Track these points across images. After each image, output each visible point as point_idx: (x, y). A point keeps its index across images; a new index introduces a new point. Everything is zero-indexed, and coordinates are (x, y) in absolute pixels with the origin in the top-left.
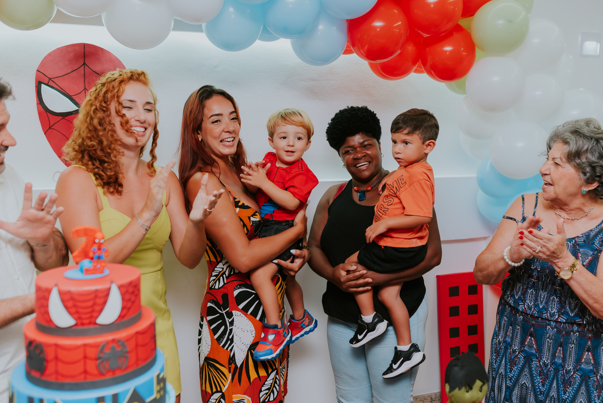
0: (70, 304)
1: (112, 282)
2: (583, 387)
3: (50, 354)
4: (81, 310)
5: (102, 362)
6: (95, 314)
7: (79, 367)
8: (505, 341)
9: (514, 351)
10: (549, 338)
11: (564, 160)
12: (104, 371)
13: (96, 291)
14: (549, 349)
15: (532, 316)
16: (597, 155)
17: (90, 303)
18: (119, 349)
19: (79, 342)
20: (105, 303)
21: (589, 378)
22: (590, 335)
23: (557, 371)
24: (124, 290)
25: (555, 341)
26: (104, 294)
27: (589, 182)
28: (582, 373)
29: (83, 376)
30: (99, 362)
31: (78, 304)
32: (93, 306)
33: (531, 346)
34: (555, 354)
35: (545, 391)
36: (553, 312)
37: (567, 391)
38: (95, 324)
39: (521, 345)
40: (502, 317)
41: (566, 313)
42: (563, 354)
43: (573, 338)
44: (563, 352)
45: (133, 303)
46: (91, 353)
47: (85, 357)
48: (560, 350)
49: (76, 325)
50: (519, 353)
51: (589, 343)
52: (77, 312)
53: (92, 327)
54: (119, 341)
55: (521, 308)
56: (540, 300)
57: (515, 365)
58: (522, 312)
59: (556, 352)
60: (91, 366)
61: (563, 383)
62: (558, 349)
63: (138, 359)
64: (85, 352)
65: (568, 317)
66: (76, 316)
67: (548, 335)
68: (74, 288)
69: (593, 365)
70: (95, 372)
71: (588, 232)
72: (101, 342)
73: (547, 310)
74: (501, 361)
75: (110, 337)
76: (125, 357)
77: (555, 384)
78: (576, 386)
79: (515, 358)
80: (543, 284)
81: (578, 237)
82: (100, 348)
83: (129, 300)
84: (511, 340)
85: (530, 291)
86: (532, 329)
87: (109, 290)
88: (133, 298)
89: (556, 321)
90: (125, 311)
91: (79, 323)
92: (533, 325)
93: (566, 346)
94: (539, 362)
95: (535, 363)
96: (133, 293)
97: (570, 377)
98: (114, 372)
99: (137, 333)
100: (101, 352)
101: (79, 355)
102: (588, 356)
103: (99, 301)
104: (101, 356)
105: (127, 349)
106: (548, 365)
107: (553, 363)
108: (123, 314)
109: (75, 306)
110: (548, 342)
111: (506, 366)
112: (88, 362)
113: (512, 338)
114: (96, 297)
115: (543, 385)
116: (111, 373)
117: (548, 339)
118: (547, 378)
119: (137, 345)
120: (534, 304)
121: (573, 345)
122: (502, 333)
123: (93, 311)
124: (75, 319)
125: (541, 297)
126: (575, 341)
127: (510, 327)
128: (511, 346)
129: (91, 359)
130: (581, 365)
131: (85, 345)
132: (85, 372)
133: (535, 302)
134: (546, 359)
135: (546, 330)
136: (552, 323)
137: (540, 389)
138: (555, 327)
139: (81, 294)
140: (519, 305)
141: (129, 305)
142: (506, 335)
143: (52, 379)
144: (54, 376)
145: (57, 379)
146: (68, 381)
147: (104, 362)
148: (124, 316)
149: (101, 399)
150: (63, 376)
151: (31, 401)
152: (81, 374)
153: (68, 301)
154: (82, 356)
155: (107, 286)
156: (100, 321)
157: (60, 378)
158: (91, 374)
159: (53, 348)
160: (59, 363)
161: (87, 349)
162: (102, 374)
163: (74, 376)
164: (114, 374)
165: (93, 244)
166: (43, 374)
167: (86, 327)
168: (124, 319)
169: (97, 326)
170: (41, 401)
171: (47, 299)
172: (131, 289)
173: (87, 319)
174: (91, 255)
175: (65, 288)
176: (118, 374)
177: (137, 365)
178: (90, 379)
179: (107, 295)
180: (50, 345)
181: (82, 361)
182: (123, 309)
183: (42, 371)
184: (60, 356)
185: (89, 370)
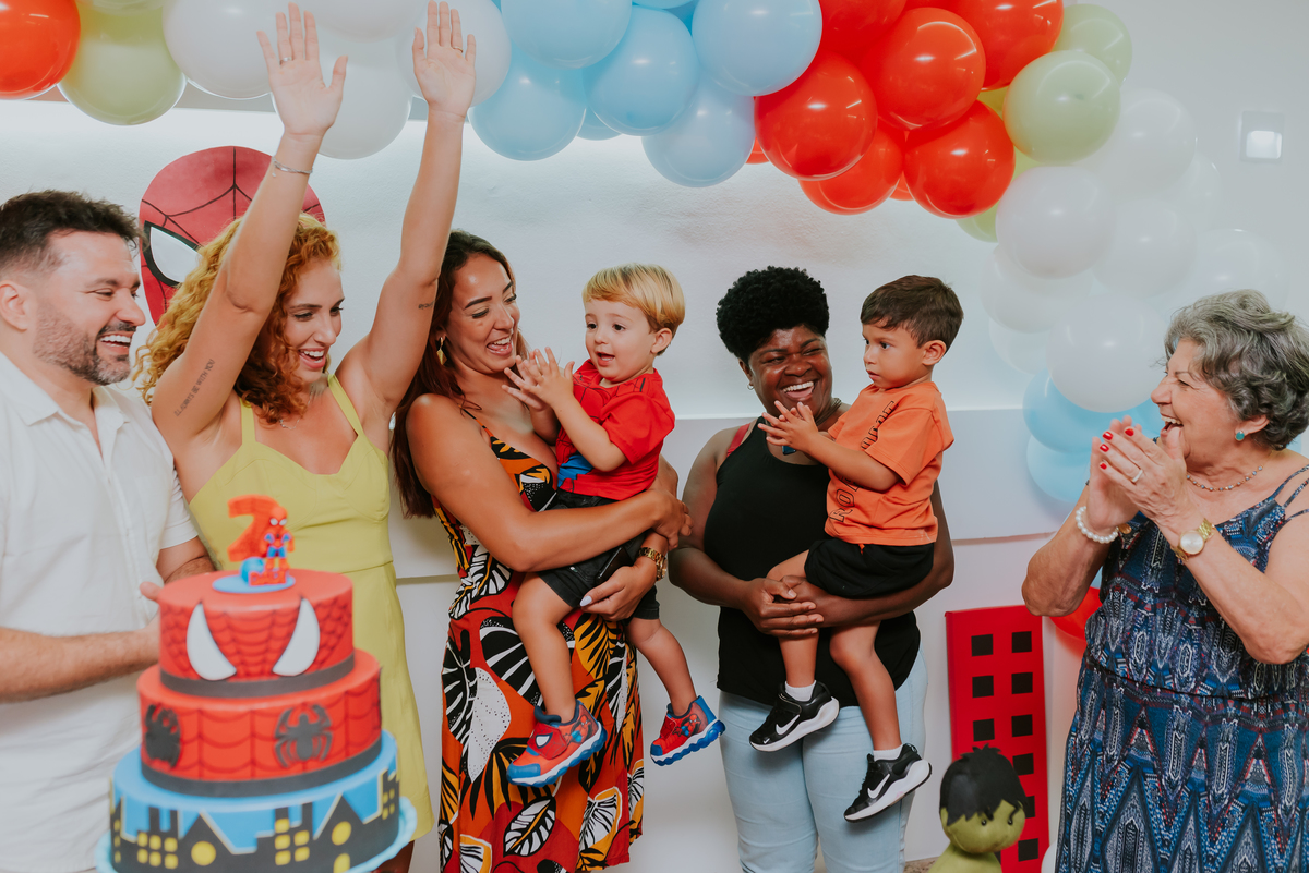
0: (226, 636)
1: (302, 598)
2: (1249, 831)
3: (189, 729)
4: (245, 649)
5: (284, 744)
6: (271, 657)
7: (241, 755)
8: (1091, 741)
9: (1110, 760)
10: (1177, 729)
11: (1198, 376)
12: (287, 763)
13: (274, 613)
14: (1179, 753)
15: (1143, 684)
16: (1261, 363)
17: (262, 636)
18: (316, 722)
19: (242, 708)
20: (289, 635)
21: (1261, 813)
22: (1261, 725)
23: (1195, 796)
24: (324, 613)
25: (1191, 735)
26: (287, 619)
27: (1247, 416)
28: (1246, 802)
29: (248, 769)
30: (278, 743)
31: (241, 637)
32: (267, 641)
33: (1142, 748)
34: (1192, 763)
35: (1172, 839)
36: (1185, 675)
37: (1217, 839)
38: (272, 674)
39: (1123, 747)
40: (1086, 691)
41: (1213, 679)
42: (1207, 763)
43: (1227, 731)
44: (1207, 759)
45: (340, 637)
46: (265, 727)
47: (253, 735)
48: (1201, 754)
49: (236, 675)
50: (1119, 762)
51: (1260, 740)
52: (239, 652)
53: (264, 679)
54: (316, 706)
55: (1121, 669)
56: (1159, 652)
57: (1112, 786)
58: (1123, 678)
59: (1193, 759)
60: (264, 752)
61: (1208, 823)
62: (1196, 752)
63: (348, 744)
64: (252, 726)
65: (1215, 686)
66: (237, 659)
67: (1175, 723)
68: (233, 609)
69: (1268, 785)
70: (271, 762)
71: (1247, 512)
72: (282, 708)
73: (1172, 671)
74: (1084, 780)
75: (299, 700)
76: (325, 737)
77: (1191, 825)
78: (1235, 829)
79: (1110, 772)
80: (1165, 621)
81: (1228, 523)
82: (280, 719)
83: (332, 632)
84: (1104, 738)
85: (1138, 635)
86: (1143, 712)
87: (297, 610)
88: (340, 630)
89: (1192, 695)
90: (325, 653)
91: (242, 672)
92: (1145, 704)
93: (1213, 746)
94: (1160, 778)
95: (1150, 782)
96: (340, 619)
97: (1222, 809)
99: (347, 693)
100: (282, 725)
101: (242, 730)
102: (1256, 766)
103: (280, 632)
104: (283, 733)
105: (330, 722)
106: (1177, 785)
107: (1187, 781)
108: (320, 658)
109: (234, 640)
110: (1176, 739)
111: (1093, 791)
112: (258, 743)
113: (1106, 733)
114: (273, 624)
115: (1168, 828)
116: (300, 766)
117: (1175, 732)
118: (1176, 813)
119: (346, 717)
120: (1147, 661)
121: (1227, 745)
122: (1086, 725)
123: (267, 650)
124: (235, 665)
125: (1160, 647)
126: (1231, 736)
127: (1103, 712)
128: (1104, 749)
129: (264, 738)
130: (1243, 786)
131: (253, 713)
132: (253, 762)
133: (1149, 657)
134: (1173, 772)
135: (1170, 713)
136: (1183, 699)
137: (1161, 834)
138: (1190, 706)
139: (245, 619)
140: (1117, 663)
141: (333, 641)
142: (1094, 726)
143: (192, 775)
144: (195, 770)
145: (201, 775)
146: (222, 778)
147: (288, 746)
148: (323, 662)
149: (281, 813)
150: (213, 769)
151: (154, 814)
152: (245, 766)
153: (222, 631)
154: (247, 732)
155: (292, 604)
156: (281, 668)
157: (207, 773)
158: (263, 767)
159: (195, 717)
160: (207, 748)
161: (258, 719)
162: (282, 767)
163: (232, 771)
164: (304, 768)
165: (266, 528)
166: (175, 766)
167: (254, 680)
168: (324, 668)
169: (275, 679)
170: (174, 814)
171: (184, 628)
172: (336, 613)
173: (256, 664)
174: (263, 548)
175: (217, 607)
176: (313, 768)
177: (347, 754)
178: (261, 775)
179: (294, 621)
180: (189, 713)
181: (248, 743)
182: (321, 647)
183: (174, 760)
184: (206, 733)
185: (259, 758)
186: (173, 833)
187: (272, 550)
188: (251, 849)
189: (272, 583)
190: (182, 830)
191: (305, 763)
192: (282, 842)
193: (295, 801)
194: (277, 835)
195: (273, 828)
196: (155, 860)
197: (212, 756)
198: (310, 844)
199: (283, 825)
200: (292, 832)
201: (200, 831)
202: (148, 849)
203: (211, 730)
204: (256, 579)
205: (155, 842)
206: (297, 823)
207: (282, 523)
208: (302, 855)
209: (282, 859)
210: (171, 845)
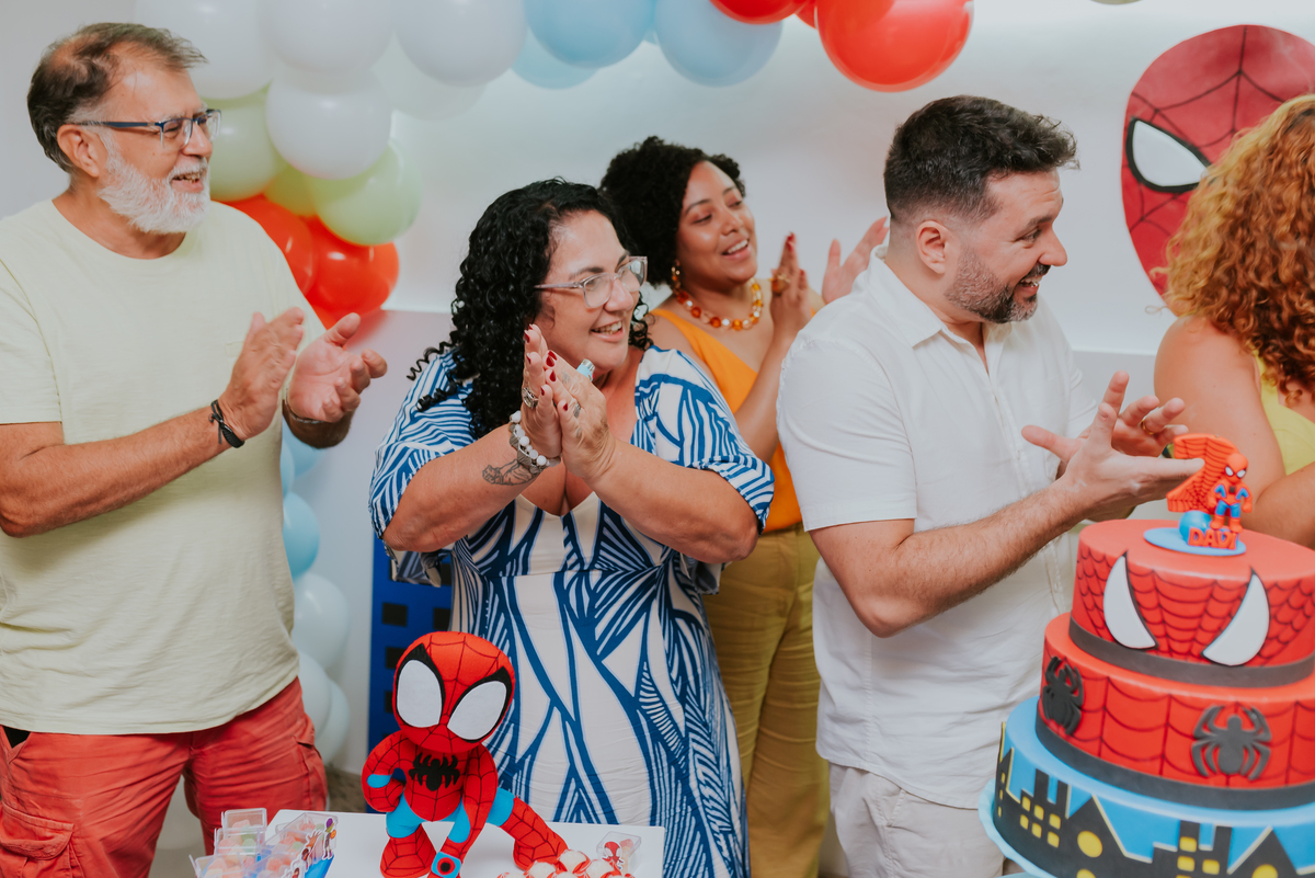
0: (1150, 600)
1: (1253, 572)
3: (1093, 696)
4: (1168, 618)
5: (1204, 748)
6: (1201, 636)
7: (1152, 743)
12: (1205, 771)
13: (1215, 584)
17: (1195, 610)
18: (1250, 730)
19: (1159, 689)
20: (1230, 616)
24: (1279, 597)
26: (1234, 594)
29: (1156, 764)
30: (1197, 744)
31: (1168, 605)
32: (1200, 616)
38: (1201, 657)
45: (1297, 631)
46: (1181, 718)
47: (1167, 725)
49: (1153, 649)
52: (1163, 622)
53: (1191, 661)
54: (1253, 711)
60: (1178, 749)
64: (1168, 714)
66: (1160, 630)
68: (1163, 568)
70: (1185, 765)
72: (1209, 702)
75: (1231, 697)
76: (1260, 752)
82: (1204, 714)
83: (1290, 623)
87: (1247, 585)
88: (1298, 622)
90: (1275, 646)
91: (1164, 647)
96: (1302, 607)
99: (1298, 704)
100: (1205, 725)
101: (1155, 716)
103: (1219, 610)
104: (1207, 733)
105: (1270, 735)
108: (1266, 653)
109: (1159, 607)
112: (1173, 736)
114: (1212, 596)
116: (1221, 778)
119: (1293, 733)
123: (1200, 627)
124: (1155, 637)
129: (1181, 733)
131: (1171, 699)
132: (1163, 758)
139: (1178, 584)
141: (1287, 634)
143: (1090, 749)
144: (1094, 746)
145: (1099, 753)
146: (1123, 765)
147: (1209, 750)
148: (1269, 658)
149: (1189, 830)
150: (1115, 752)
151: (1041, 779)
152: (1153, 759)
153: (1146, 592)
154: (1162, 720)
155: (1243, 579)
156: (1213, 652)
157: (1105, 749)
158: (1175, 767)
159: (1102, 685)
160: (1108, 720)
161: (1175, 706)
162: (1199, 774)
163: (1134, 760)
164: (1227, 782)
165: (1219, 478)
166: (1072, 734)
167: (1181, 660)
168: (1268, 666)
169: (1204, 663)
170: (1062, 788)
171: (1100, 579)
172: (1295, 600)
173: (1182, 642)
174: (1212, 501)
175: (1143, 562)
176: (1239, 786)
177: (1287, 782)
178: (1170, 776)
179: (1239, 599)
180: (1096, 678)
181: (1162, 731)
182: (1269, 639)
183: (1073, 729)
184: (1110, 706)
185: (1170, 755)
186: (1059, 809)
187: (1221, 506)
190: (1070, 810)
191: (1228, 776)
192: (1186, 864)
193: (1210, 819)
194: (1181, 853)
195: (1178, 843)
196: (1037, 831)
197: (1112, 732)
198: (1222, 877)
199: (1189, 844)
200: (1199, 856)
201: (1089, 817)
202: (1031, 816)
203: (1116, 704)
204: (1194, 536)
205: (1039, 812)
206: (1207, 846)
207: (1241, 474)
210: (1055, 821)
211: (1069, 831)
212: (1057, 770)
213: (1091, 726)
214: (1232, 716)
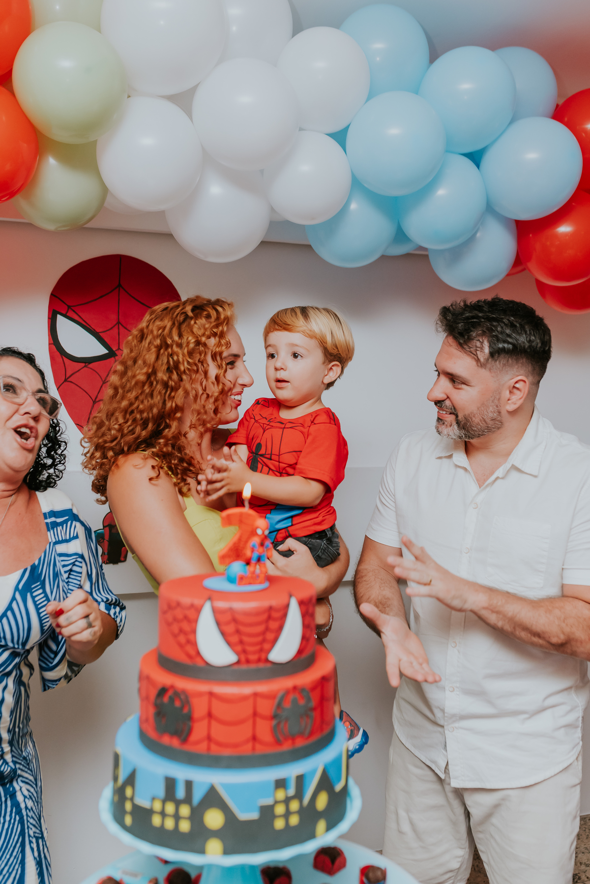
0: (230, 629)
1: (290, 596)
3: (200, 708)
4: (246, 639)
6: (266, 646)
7: (245, 731)
12: (281, 738)
13: (271, 608)
17: (260, 629)
19: (247, 690)
20: (280, 628)
24: (304, 608)
26: (280, 613)
29: (250, 744)
30: (274, 722)
31: (242, 629)
32: (264, 633)
38: (267, 661)
46: (264, 707)
49: (238, 662)
52: (241, 642)
53: (261, 665)
60: (263, 729)
63: (323, 722)
64: (255, 706)
66: (239, 648)
68: (236, 605)
70: (268, 738)
72: (277, 691)
75: (288, 683)
82: (277, 701)
83: (308, 626)
87: (287, 606)
90: (304, 644)
91: (243, 659)
98: (293, 739)
99: (323, 678)
100: (279, 706)
101: (246, 710)
103: (273, 625)
108: (302, 647)
109: (238, 631)
112: (259, 721)
114: (270, 618)
116: (290, 742)
119: (322, 699)
123: (262, 641)
124: (237, 653)
129: (263, 717)
131: (256, 695)
132: (254, 738)
141: (308, 633)
143: (201, 748)
144: (204, 745)
145: (209, 749)
146: (226, 752)
147: (282, 725)
148: (302, 651)
149: (281, 784)
150: (219, 744)
151: (170, 782)
152: (247, 741)
153: (228, 623)
154: (250, 711)
155: (285, 602)
156: (273, 656)
157: (213, 747)
158: (262, 743)
159: (205, 699)
160: (214, 723)
161: (259, 700)
162: (278, 743)
163: (235, 746)
164: (293, 743)
167: (253, 666)
169: (269, 665)
170: (189, 785)
171: (193, 621)
173: (254, 653)
174: (248, 554)
175: (221, 605)
176: (300, 743)
177: (321, 731)
178: (260, 750)
179: (284, 616)
180: (200, 694)
181: (250, 722)
182: (304, 638)
184: (215, 712)
185: (259, 735)
186: (188, 800)
187: (255, 556)
188: (254, 815)
189: (254, 583)
190: (197, 797)
192: (280, 809)
193: (291, 771)
194: (276, 802)
195: (274, 796)
197: (218, 732)
198: (301, 812)
199: (281, 795)
200: (287, 801)
201: (213, 798)
202: (163, 814)
203: (219, 709)
204: (242, 580)
205: (170, 808)
206: (291, 791)
208: (294, 820)
209: (279, 824)
210: (185, 811)
211: (197, 816)
212: (181, 773)
213: (199, 730)
214: (292, 697)
